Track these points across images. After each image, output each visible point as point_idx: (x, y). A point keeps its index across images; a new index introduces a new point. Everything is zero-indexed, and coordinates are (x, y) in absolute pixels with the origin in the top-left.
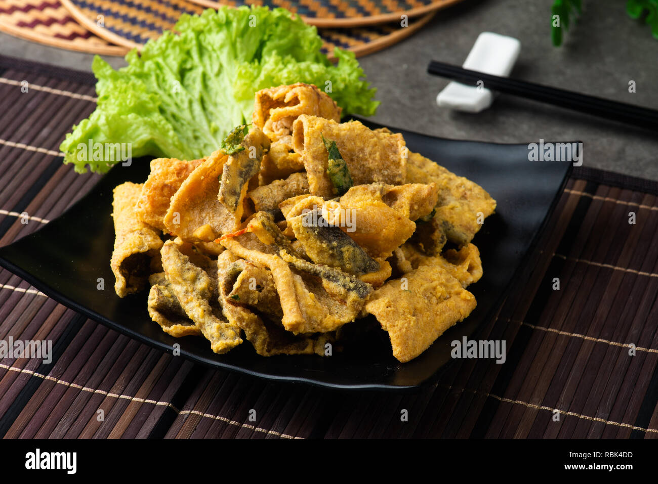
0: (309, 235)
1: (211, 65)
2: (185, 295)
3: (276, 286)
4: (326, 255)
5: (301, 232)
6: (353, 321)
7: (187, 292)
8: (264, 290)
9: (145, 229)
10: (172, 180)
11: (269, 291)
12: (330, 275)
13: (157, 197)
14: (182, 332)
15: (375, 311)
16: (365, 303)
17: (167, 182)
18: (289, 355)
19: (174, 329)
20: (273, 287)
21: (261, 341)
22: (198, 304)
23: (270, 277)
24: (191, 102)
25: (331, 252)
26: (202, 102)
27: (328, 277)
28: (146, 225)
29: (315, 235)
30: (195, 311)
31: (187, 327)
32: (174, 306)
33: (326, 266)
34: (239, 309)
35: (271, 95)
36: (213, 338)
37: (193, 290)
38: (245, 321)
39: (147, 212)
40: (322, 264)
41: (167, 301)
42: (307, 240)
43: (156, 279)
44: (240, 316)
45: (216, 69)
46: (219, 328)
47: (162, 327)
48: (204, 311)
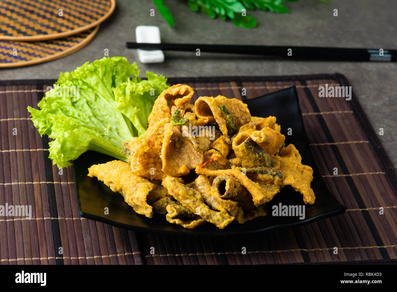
0: (249, 152)
1: (89, 96)
2: (193, 204)
3: (242, 184)
4: (258, 161)
5: (245, 152)
6: (279, 192)
7: (194, 202)
8: (238, 187)
9: (143, 180)
10: (148, 149)
11: (239, 187)
12: (263, 171)
13: (143, 160)
14: (197, 224)
15: (291, 182)
16: (282, 181)
17: (146, 151)
18: (251, 220)
19: (193, 224)
20: (240, 184)
21: (241, 215)
22: (203, 206)
23: (237, 180)
24: (90, 118)
25: (260, 158)
26: (95, 116)
27: (262, 172)
28: (142, 177)
29: (252, 152)
30: (203, 210)
31: (199, 221)
32: (184, 213)
33: (258, 167)
34: (229, 201)
36: (219, 221)
37: (197, 200)
38: (234, 206)
39: (142, 170)
40: (256, 166)
41: (181, 211)
42: (248, 156)
44: (231, 204)
45: (93, 97)
46: (221, 215)
47: (182, 226)
48: (208, 208)
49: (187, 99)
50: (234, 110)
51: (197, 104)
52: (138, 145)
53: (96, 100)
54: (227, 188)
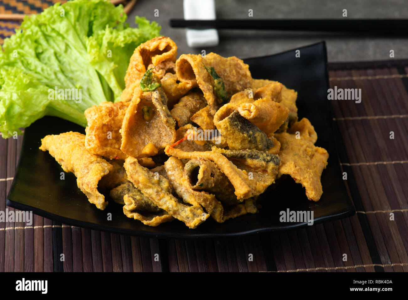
0: (234, 131)
1: (58, 46)
2: (157, 195)
3: (223, 171)
4: (247, 142)
5: (229, 130)
6: (274, 183)
7: (157, 192)
8: (216, 176)
9: (99, 159)
10: (108, 120)
11: (218, 176)
12: (253, 155)
13: (101, 135)
14: (161, 221)
15: (290, 171)
16: (279, 169)
17: (104, 122)
18: (234, 218)
19: (155, 220)
20: (220, 172)
21: (219, 212)
22: (170, 198)
23: (216, 166)
24: (55, 74)
25: (249, 139)
26: (63, 72)
27: (251, 157)
28: (98, 156)
29: (238, 130)
30: (169, 203)
31: (164, 217)
32: (146, 205)
33: (247, 149)
34: (203, 193)
35: (148, 48)
36: (188, 218)
37: (162, 189)
38: (209, 200)
39: (98, 147)
40: (244, 149)
41: (141, 203)
42: (233, 134)
43: (117, 192)
44: (205, 198)
45: (63, 47)
46: (191, 211)
47: (142, 222)
48: (176, 202)
49: (167, 56)
50: (229, 73)
51: (178, 63)
52: (95, 115)
53: (66, 51)
54: (200, 176)
